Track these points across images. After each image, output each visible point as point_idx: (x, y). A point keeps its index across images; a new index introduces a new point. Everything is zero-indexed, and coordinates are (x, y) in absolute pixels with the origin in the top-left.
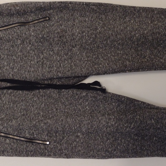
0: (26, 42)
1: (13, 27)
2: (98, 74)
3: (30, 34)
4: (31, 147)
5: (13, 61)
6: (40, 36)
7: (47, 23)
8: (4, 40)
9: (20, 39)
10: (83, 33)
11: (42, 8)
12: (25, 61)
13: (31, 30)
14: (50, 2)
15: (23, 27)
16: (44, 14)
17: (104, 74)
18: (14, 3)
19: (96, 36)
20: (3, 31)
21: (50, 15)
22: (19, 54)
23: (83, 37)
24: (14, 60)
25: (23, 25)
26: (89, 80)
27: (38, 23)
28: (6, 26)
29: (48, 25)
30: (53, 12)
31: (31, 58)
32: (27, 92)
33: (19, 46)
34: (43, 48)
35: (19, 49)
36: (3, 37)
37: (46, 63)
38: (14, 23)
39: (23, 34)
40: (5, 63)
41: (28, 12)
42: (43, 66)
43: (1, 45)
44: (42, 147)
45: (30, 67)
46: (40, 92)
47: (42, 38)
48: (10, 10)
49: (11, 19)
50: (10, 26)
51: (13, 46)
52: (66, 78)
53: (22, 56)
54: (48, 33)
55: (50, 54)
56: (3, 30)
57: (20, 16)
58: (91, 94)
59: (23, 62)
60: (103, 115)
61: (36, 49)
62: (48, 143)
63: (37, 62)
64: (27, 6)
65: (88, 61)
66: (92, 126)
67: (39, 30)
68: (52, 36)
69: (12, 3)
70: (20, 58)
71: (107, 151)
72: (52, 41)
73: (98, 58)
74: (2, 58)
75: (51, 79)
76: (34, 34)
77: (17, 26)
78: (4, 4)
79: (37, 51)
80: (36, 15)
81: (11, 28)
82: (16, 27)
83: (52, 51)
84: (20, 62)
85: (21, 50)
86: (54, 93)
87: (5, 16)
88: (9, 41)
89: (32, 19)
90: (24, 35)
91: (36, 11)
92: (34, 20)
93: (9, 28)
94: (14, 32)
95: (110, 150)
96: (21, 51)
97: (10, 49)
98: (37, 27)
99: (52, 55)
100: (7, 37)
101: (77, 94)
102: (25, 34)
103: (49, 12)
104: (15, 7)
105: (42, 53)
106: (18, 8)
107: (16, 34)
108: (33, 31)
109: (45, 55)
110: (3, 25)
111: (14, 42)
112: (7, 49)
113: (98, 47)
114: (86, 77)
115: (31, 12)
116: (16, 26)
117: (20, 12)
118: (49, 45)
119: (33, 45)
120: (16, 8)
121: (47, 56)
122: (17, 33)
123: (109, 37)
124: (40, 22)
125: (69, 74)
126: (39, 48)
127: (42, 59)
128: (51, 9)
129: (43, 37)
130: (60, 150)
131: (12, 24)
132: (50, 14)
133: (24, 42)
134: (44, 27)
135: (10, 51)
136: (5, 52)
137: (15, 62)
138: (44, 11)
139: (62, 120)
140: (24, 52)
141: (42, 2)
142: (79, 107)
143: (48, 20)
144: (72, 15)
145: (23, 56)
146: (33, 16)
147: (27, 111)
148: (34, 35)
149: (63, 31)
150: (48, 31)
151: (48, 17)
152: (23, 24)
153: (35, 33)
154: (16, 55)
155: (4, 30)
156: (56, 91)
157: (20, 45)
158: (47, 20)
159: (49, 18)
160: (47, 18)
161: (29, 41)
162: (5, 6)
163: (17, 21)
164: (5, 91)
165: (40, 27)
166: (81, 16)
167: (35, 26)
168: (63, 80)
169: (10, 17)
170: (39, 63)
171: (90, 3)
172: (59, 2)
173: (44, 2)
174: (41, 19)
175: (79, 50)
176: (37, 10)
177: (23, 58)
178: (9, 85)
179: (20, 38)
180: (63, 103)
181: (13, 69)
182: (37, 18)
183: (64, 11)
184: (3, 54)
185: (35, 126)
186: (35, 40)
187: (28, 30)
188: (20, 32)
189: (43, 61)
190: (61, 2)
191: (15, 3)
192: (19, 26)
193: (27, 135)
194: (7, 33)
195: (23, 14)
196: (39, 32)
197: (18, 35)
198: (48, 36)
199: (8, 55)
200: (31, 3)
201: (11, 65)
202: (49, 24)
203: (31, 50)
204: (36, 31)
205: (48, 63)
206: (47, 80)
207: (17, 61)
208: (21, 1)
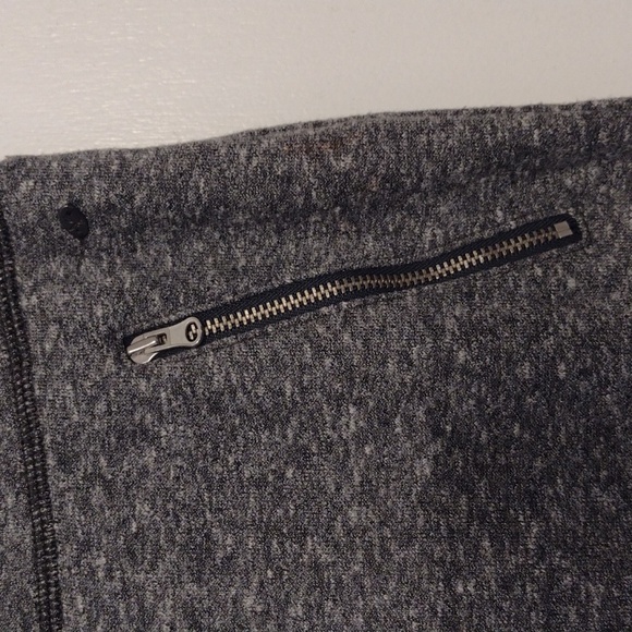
0: (408, 420)
1: (303, 309)
3: (439, 361)
5: (308, 577)
6: (525, 371)
7: (569, 269)
8: (240, 412)
9: (359, 403)
11: (524, 151)
12: (402, 573)
13: (450, 324)
14: (588, 105)
15: (382, 306)
16: (536, 196)
18: (305, 125)
20: (230, 340)
21: (575, 205)
22: (353, 514)
24: (316, 567)
25: (378, 290)
27: (488, 265)
28: (249, 301)
29: (572, 283)
30: (602, 180)
31: (453, 550)
33: (347, 452)
34: (538, 464)
35: (350, 477)
36: (233, 392)
37: (575, 588)
38: (314, 273)
39: (384, 363)
40: (248, 602)
41: (416, 189)
42: (552, 614)
43: (216, 447)
47: (537, 386)
48: (288, 179)
49: (281, 243)
50: (284, 304)
51: (300, 457)
53: (373, 534)
55: (594, 511)
56: (227, 332)
57: (352, 221)
59: (392, 585)
61: (481, 469)
63: (506, 585)
64: (412, 144)
67: (512, 320)
68: (617, 371)
69: (292, 127)
70: (360, 555)
72: (615, 409)
74: (220, 554)
76: (476, 359)
77: (334, 300)
78: (233, 142)
79: (493, 488)
80: (470, 205)
81: (288, 315)
82: (324, 310)
83: (610, 480)
84: (367, 582)
85: (366, 481)
87: (237, 226)
88: (273, 417)
89: (439, 240)
90: (391, 367)
91: (480, 175)
92: (459, 243)
93: (273, 319)
94: (320, 352)
96: (367, 493)
97: (282, 477)
98: (488, 296)
99: (614, 519)
100: (261, 391)
102: (405, 357)
103: (569, 182)
104: (320, 157)
105: (532, 504)
106: (347, 162)
107: (328, 361)
108: (469, 332)
109: (556, 515)
110: (228, 298)
111: (313, 422)
112: (260, 483)
116: (326, 302)
117: (356, 190)
118: (587, 441)
119: (458, 441)
120: (328, 168)
121: (571, 524)
122: (338, 355)
124: (512, 258)
126: (508, 467)
127: (542, 554)
131: (298, 287)
132: (575, 198)
133: (386, 423)
134: (544, 299)
135: (280, 497)
136: (245, 509)
137: (320, 584)
138: (534, 173)
140: (387, 496)
141: (527, 109)
143: (568, 240)
145: (387, 533)
146: (453, 220)
148: (476, 366)
150: (581, 325)
151: (566, 217)
153: (481, 346)
154: (330, 529)
155: (235, 331)
157: (361, 443)
158: (559, 243)
159: (573, 225)
160: (563, 230)
161: (429, 412)
162: (243, 153)
163: (331, 258)
165: (512, 296)
167: (470, 295)
169: (279, 231)
170: (518, 591)
173: (538, 108)
174: (514, 234)
176: (487, 170)
177: (385, 551)
179: (365, 393)
182: (483, 227)
184: (232, 523)
186: (480, 402)
187: (421, 325)
188: (366, 343)
189: (551, 570)
191: (317, 124)
192: (348, 296)
194: (263, 354)
195: (374, 206)
196: (510, 342)
197: (350, 368)
198: (585, 373)
199: (267, 531)
200: (445, 120)
201: (291, 611)
202: (578, 276)
203: (440, 479)
204: (492, 331)
205: (597, 590)
207: (339, 582)
208: (363, 112)
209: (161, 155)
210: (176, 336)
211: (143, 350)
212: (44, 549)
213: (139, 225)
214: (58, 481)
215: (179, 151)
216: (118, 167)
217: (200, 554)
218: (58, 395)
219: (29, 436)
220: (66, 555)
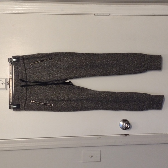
2: (70, 79)
4: (46, 107)
5: (38, 75)
8: (35, 67)
10: (64, 63)
11: (49, 55)
14: (52, 53)
17: (73, 78)
19: (69, 64)
21: (51, 57)
23: (64, 65)
26: (68, 81)
31: (45, 73)
32: (44, 86)
33: (40, 69)
40: (36, 76)
41: (43, 57)
42: (50, 76)
43: (34, 69)
44: (50, 106)
45: (45, 77)
46: (49, 86)
48: (37, 56)
49: (37, 59)
51: (38, 69)
52: (58, 80)
54: (51, 64)
58: (68, 86)
60: (73, 94)
62: (52, 105)
64: (43, 55)
65: (66, 74)
66: (68, 98)
68: (53, 65)
71: (75, 107)
72: (53, 67)
73: (70, 72)
75: (53, 81)
78: (35, 54)
82: (39, 62)
83: (53, 70)
86: (54, 86)
87: (35, 58)
88: (37, 68)
91: (47, 56)
92: (46, 59)
93: (37, 63)
95: (76, 107)
96: (41, 71)
99: (53, 72)
101: (63, 86)
102: (43, 65)
104: (39, 55)
105: (49, 72)
107: (39, 65)
108: (46, 63)
113: (70, 68)
114: (66, 80)
115: (45, 57)
117: (41, 57)
119: (45, 69)
121: (51, 72)
123: (74, 65)
125: (59, 79)
126: (48, 70)
127: (49, 74)
128: (52, 55)
129: (49, 66)
130: (57, 108)
133: (42, 68)
134: (50, 62)
135: (37, 71)
139: (57, 96)
142: (64, 91)
144: (60, 57)
147: (44, 93)
148: (46, 65)
149: (57, 63)
152: (42, 61)
154: (39, 73)
155: (35, 63)
156: (55, 85)
158: (50, 59)
161: (44, 67)
163: (40, 60)
164: (36, 86)
165: (48, 62)
166: (63, 57)
168: (57, 81)
171: (66, 53)
172: (55, 53)
173: (49, 53)
174: (48, 59)
175: (63, 70)
177: (42, 74)
178: (37, 84)
179: (41, 66)
180: (57, 90)
181: (38, 78)
183: (57, 56)
184: (35, 72)
185: (47, 98)
186: (47, 67)
187: (44, 63)
188: (41, 64)
190: (56, 53)
191: (39, 53)
193: (45, 102)
194: (36, 65)
196: (48, 64)
199: (37, 73)
200: (45, 53)
203: (45, 70)
205: (52, 75)
206: (51, 81)
207: (40, 75)
208: (41, 53)
209: (31, 55)
210: (32, 64)
211: (30, 64)
212: (26, 74)
213: (30, 58)
214: (26, 71)
215: (32, 55)
216: (29, 56)
217: (33, 74)
218: (27, 66)
219: (25, 68)
220: (27, 74)
